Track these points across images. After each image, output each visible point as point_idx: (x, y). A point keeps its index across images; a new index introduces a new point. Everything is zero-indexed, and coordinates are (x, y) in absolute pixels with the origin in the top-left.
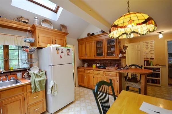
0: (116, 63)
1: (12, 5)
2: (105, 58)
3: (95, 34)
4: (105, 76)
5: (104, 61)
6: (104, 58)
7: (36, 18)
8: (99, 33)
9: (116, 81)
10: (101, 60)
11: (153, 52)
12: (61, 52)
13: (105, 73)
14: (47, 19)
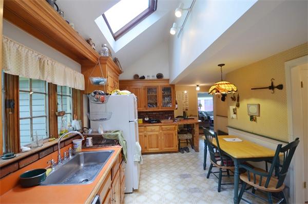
0: (169, 115)
1: (95, 21)
2: (160, 110)
3: (146, 78)
4: (161, 131)
5: (154, 113)
6: (158, 110)
7: (105, 46)
8: (151, 78)
9: (174, 135)
10: (149, 112)
11: (187, 103)
13: (162, 128)
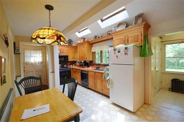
7: (113, 27)
12: (118, 52)
14: (120, 22)
